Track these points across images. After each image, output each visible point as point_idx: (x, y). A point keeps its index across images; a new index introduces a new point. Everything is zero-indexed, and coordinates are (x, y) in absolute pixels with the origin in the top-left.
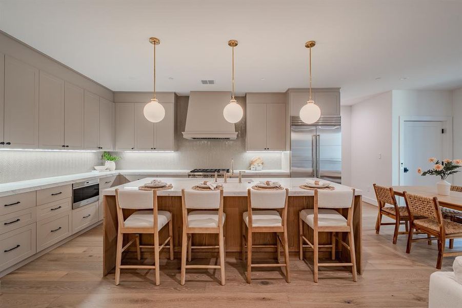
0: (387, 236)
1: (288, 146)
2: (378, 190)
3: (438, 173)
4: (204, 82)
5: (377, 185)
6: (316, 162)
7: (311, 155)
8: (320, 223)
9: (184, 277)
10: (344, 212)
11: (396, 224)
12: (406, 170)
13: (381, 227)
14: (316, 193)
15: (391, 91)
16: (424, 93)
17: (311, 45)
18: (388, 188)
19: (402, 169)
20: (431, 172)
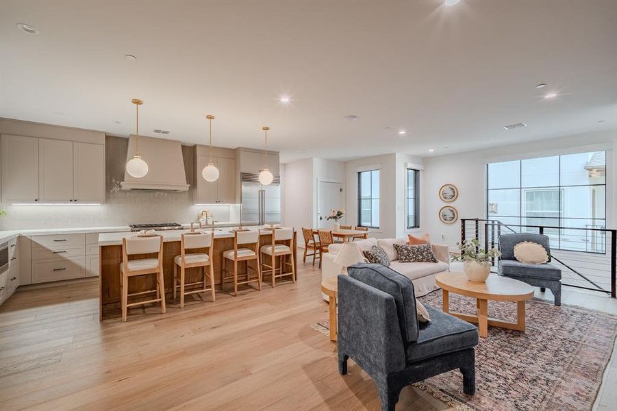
0: (310, 263)
1: (238, 199)
2: (305, 231)
3: (335, 218)
4: (156, 131)
5: (305, 228)
6: (262, 214)
7: (258, 208)
8: (276, 251)
9: (182, 304)
10: (287, 243)
11: (314, 254)
12: (321, 218)
13: (307, 257)
14: (274, 232)
15: (312, 158)
16: (331, 162)
17: (267, 129)
18: (310, 229)
19: (319, 217)
20: (330, 217)
